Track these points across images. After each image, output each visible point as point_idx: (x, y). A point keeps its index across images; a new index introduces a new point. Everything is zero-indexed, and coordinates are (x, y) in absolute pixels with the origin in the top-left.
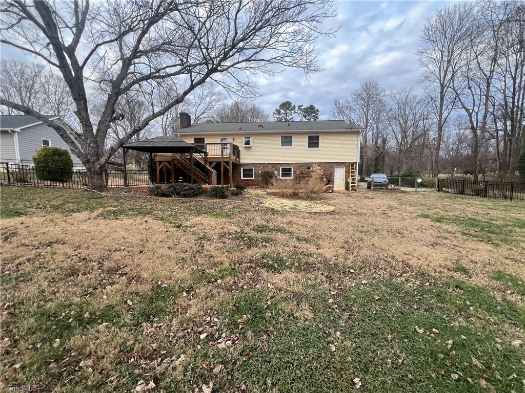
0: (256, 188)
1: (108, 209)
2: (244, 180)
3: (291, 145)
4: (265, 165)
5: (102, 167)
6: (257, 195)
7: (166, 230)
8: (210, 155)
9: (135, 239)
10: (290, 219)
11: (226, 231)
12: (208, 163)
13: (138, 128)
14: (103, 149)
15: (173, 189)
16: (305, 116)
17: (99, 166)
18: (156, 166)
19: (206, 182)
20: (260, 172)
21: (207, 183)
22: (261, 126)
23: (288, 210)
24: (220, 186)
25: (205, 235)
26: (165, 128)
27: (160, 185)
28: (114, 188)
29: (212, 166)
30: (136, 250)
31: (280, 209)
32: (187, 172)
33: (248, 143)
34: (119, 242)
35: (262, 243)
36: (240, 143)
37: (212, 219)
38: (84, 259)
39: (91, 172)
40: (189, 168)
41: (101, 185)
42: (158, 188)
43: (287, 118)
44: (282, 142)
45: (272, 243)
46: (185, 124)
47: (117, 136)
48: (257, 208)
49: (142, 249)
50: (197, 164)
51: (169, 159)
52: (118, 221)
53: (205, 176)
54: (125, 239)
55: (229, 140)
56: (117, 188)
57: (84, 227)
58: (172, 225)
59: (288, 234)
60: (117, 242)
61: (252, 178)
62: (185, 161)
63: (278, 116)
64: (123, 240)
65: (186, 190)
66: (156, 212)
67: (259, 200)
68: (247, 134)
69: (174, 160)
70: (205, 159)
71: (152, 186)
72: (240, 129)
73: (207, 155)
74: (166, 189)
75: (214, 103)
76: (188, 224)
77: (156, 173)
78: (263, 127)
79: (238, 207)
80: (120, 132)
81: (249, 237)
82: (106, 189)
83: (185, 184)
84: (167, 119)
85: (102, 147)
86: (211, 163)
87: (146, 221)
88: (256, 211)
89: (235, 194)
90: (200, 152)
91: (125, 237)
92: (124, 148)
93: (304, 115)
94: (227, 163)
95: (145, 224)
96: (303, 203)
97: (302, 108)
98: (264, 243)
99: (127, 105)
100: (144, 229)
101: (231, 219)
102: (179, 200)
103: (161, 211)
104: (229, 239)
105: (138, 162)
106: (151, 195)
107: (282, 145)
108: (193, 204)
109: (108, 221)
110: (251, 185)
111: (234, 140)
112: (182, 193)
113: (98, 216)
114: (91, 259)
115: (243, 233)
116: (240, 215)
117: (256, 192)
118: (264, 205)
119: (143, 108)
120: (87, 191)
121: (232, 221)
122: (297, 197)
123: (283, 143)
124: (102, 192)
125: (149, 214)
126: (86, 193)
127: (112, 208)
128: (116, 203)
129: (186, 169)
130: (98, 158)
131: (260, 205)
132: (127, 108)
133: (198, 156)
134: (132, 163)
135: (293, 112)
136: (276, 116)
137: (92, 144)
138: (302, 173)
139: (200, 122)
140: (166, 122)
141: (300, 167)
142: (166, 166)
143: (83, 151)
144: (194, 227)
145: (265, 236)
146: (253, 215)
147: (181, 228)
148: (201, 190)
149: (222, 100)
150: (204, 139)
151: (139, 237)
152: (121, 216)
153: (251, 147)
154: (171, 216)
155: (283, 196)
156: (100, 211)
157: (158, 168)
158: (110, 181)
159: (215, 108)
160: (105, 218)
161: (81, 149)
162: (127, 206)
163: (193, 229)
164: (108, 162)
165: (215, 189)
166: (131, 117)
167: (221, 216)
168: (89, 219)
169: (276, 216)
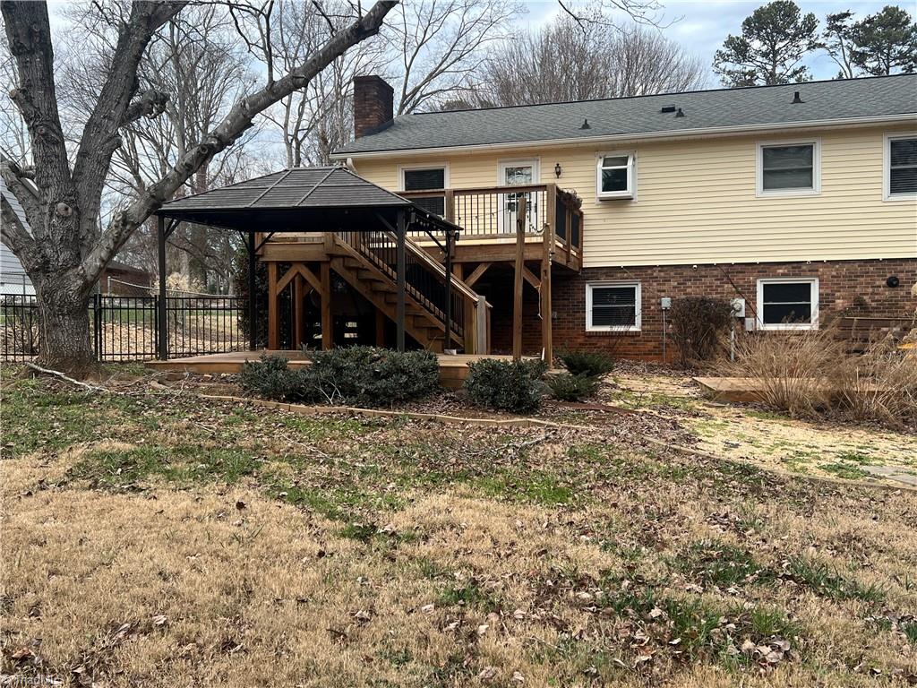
0: (651, 369)
1: (104, 446)
2: (597, 335)
3: (810, 185)
4: (686, 273)
5: (88, 286)
6: (665, 403)
7: (317, 548)
8: (466, 238)
9: (202, 584)
10: (846, 524)
11: (560, 565)
12: (458, 270)
13: (214, 142)
14: (94, 220)
15: (329, 372)
16: (859, 59)
17: (80, 282)
18: (265, 280)
19: (448, 345)
20: (666, 302)
21: (454, 345)
22: (671, 110)
23: (821, 475)
24: (510, 359)
25: (475, 582)
26: (295, 137)
27: (281, 354)
28: (122, 362)
29: (474, 278)
30: (211, 634)
31: (783, 471)
32: (378, 302)
33: (615, 180)
34: (146, 591)
35: (739, 640)
36: (584, 181)
37: (492, 505)
38: (24, 659)
39: (52, 303)
40: (384, 287)
41: (81, 353)
42: (277, 365)
43: (779, 70)
44: (765, 173)
45: (785, 645)
46: (373, 119)
47: (135, 172)
48: (676, 462)
49: (231, 630)
50: (417, 271)
51: (314, 254)
52: (139, 500)
53: (446, 323)
54: (165, 579)
55: (541, 174)
56: (130, 361)
57: (24, 518)
58: (339, 525)
59: (856, 605)
60: (137, 590)
61: (632, 329)
62: (371, 261)
63: (738, 67)
64: (160, 583)
65: (377, 376)
66: (275, 465)
67: (675, 425)
68: (613, 147)
69: (332, 256)
70: (449, 254)
71: (254, 357)
72: (586, 126)
73: (457, 237)
74: (305, 369)
75: (474, 34)
76: (399, 522)
77: (266, 307)
78: (680, 114)
79: (589, 455)
80: (143, 161)
81: (669, 606)
82: (97, 369)
83: (374, 351)
84: (303, 104)
85: (92, 215)
86: (468, 269)
87: (240, 506)
88: (673, 475)
89: (570, 396)
90: (430, 225)
91: (169, 568)
92: (162, 214)
93: (853, 54)
94: (534, 266)
95: (236, 517)
96: (883, 444)
97: (848, 22)
98: (748, 644)
99: (170, 62)
100: (235, 537)
101: (571, 510)
102: (352, 413)
103: (291, 459)
104: (581, 606)
105: (198, 268)
106: (252, 394)
107: (766, 187)
108: (407, 432)
109: (106, 499)
110: (626, 355)
111: (558, 173)
112: (363, 387)
113: (70, 473)
114: (46, 663)
115: (639, 581)
116: (606, 493)
117: (652, 387)
118: (705, 449)
119: (223, 69)
120: (37, 373)
121: (576, 517)
122: (849, 414)
123: (772, 178)
124: (83, 378)
125: (248, 473)
126: (33, 382)
127: (118, 445)
128: (129, 425)
129: (375, 292)
130: (78, 255)
131: (685, 447)
132: (170, 75)
133: (420, 240)
134: (179, 271)
135: (804, 43)
136: (729, 66)
137: (61, 205)
138: (859, 303)
139: (419, 109)
140: (300, 115)
141: (852, 277)
142: (304, 282)
143: (29, 230)
144: (426, 538)
145: (748, 605)
146: (663, 494)
147: (375, 543)
148: (433, 378)
149: (508, 20)
150: (440, 173)
151: (215, 573)
152: (150, 476)
153: (629, 199)
154: (328, 482)
155: (781, 407)
156: (80, 451)
157: (275, 288)
158: (109, 335)
159: (480, 51)
160: (94, 487)
161: (26, 225)
162: (167, 435)
163: (424, 549)
164: (107, 269)
165: (490, 375)
166: (182, 104)
167: (529, 492)
168: (42, 485)
169: (773, 505)
